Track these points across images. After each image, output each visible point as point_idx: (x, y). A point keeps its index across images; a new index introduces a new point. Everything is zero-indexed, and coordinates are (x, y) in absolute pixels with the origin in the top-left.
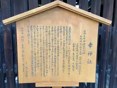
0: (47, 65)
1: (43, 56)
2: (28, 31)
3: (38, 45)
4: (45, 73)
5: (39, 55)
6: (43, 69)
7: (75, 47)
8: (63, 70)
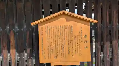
0: (58, 51)
1: (55, 44)
2: (46, 29)
3: (52, 37)
4: (57, 56)
5: (53, 44)
6: (55, 53)
7: (76, 38)
8: (69, 54)
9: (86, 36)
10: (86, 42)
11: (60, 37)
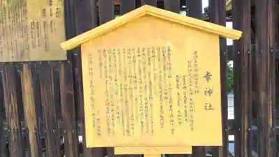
4: (131, 130)
5: (119, 98)
7: (181, 81)
8: (162, 124)
9: (208, 76)
10: (210, 92)
11: (138, 79)
